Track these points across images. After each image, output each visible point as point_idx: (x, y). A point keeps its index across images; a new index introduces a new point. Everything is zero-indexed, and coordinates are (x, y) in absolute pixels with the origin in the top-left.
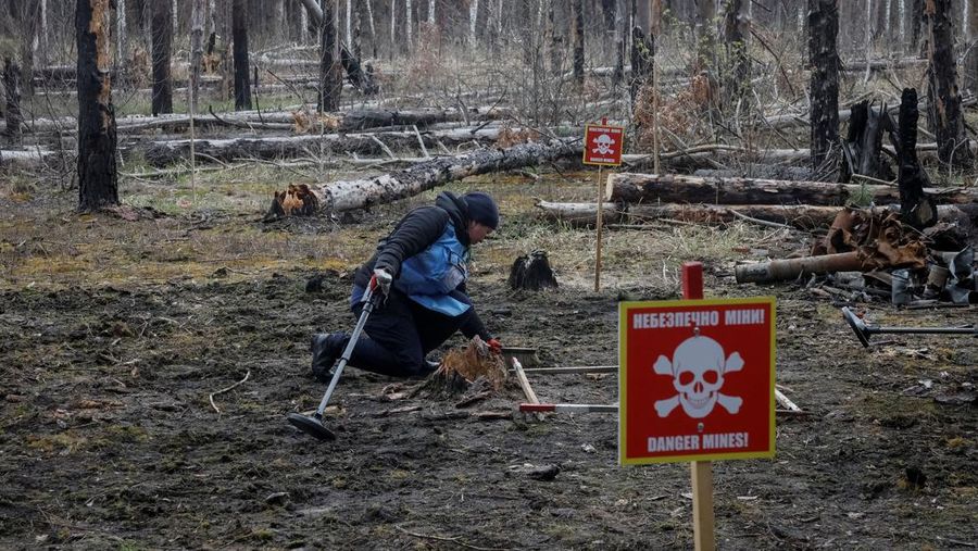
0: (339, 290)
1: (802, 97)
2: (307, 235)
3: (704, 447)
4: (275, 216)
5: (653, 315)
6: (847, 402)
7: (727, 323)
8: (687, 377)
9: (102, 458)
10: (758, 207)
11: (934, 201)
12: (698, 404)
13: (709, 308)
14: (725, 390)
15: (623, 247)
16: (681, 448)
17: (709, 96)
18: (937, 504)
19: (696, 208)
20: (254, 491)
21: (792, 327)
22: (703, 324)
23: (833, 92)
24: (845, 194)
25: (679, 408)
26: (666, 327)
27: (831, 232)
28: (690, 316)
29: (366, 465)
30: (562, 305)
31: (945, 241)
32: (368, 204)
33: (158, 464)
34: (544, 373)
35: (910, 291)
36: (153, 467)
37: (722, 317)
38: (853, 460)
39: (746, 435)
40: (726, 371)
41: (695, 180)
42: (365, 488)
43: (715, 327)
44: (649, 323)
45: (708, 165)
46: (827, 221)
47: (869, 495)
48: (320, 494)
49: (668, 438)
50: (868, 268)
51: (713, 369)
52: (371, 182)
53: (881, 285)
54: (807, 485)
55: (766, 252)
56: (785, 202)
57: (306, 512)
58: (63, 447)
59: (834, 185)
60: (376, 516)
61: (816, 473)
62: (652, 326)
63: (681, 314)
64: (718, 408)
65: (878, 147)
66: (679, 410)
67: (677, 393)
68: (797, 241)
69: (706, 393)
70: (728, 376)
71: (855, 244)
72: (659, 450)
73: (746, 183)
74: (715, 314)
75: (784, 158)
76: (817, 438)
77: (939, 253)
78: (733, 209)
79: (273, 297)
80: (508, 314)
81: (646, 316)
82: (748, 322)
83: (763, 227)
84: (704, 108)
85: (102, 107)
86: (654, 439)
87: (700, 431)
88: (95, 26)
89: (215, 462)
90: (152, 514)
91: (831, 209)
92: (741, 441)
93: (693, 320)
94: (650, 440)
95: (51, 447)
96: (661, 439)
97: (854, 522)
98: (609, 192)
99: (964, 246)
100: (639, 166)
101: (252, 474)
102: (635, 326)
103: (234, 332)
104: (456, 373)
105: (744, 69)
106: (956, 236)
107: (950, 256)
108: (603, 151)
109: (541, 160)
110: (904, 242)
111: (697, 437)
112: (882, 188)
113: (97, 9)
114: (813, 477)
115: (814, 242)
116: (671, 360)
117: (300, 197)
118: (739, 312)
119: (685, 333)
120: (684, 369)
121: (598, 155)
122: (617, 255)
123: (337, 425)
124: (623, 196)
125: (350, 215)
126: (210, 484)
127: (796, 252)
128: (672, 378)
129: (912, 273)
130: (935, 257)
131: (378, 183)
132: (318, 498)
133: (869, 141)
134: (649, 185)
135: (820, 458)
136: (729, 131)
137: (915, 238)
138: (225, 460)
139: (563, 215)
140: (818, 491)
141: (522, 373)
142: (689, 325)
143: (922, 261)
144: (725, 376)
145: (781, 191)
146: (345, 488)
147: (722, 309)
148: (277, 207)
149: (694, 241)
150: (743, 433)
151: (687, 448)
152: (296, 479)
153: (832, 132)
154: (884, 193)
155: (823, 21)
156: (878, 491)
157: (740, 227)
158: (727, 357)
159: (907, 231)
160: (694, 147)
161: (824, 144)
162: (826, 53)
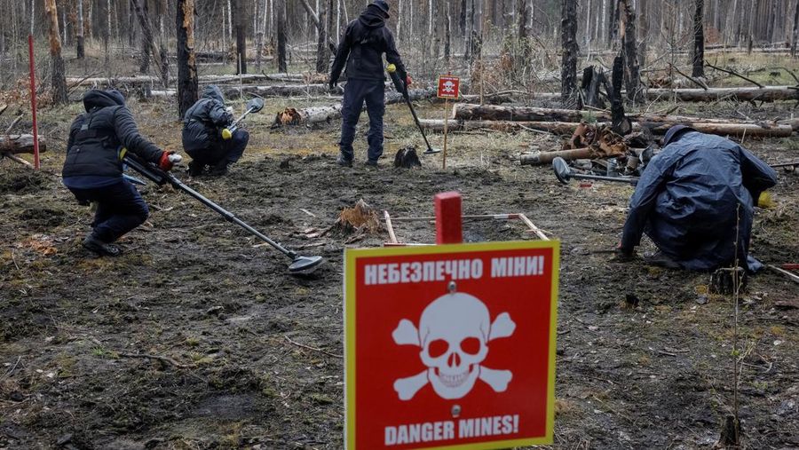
0: (300, 166)
1: (556, 68)
2: (293, 135)
3: (461, 436)
4: (277, 126)
5: (392, 266)
6: (584, 242)
7: (493, 275)
8: (438, 348)
9: (119, 276)
10: (534, 122)
11: (630, 120)
12: (453, 382)
13: (470, 256)
14: (489, 363)
15: (460, 144)
16: (430, 438)
17: (510, 66)
18: (646, 319)
19: (500, 123)
20: (205, 303)
21: (551, 192)
22: (461, 277)
23: (574, 62)
24: (580, 116)
25: (428, 387)
26: (411, 283)
27: (574, 137)
28: (444, 267)
29: (282, 285)
30: (422, 177)
31: (636, 143)
32: (329, 119)
33: (152, 281)
34: (404, 221)
35: (618, 171)
36: (148, 284)
37: (487, 268)
38: (589, 283)
39: (516, 418)
40: (491, 338)
41: (500, 108)
42: (276, 302)
43: (477, 280)
44: (386, 277)
45: (508, 101)
46: (571, 131)
47: (601, 311)
48: (245, 306)
49: (412, 427)
50: (594, 158)
51: (474, 335)
52: (331, 108)
53: (601, 167)
54: (561, 303)
55: (537, 147)
56: (548, 120)
57: (232, 320)
58: (97, 268)
59: (574, 111)
60: (275, 327)
61: (567, 294)
62: (391, 281)
63: (431, 264)
64: (480, 386)
65: (598, 91)
66: (427, 391)
67: (425, 368)
68: (554, 141)
69: (464, 366)
70: (495, 345)
71: (586, 143)
72: (400, 442)
73: (527, 110)
74: (478, 263)
75: (547, 97)
76: (567, 268)
77: (633, 149)
78: (520, 123)
79: (262, 171)
80: (391, 182)
81: (382, 267)
82: (522, 273)
83: (536, 133)
84: (507, 72)
85: (190, 67)
86: (394, 429)
87: (455, 416)
88: (186, 24)
89: (189, 280)
90: (130, 321)
91: (572, 124)
92: (509, 426)
93: (448, 271)
94: (388, 430)
95: (90, 268)
96: (403, 428)
97: (592, 334)
98: (454, 114)
99: (647, 145)
100: (473, 101)
101: (207, 290)
102: (367, 282)
103: (233, 191)
104: (348, 222)
105: (528, 51)
106: (642, 140)
107: (640, 151)
108: (448, 90)
109: (423, 97)
110: (614, 143)
111: (451, 424)
112: (599, 113)
113: (187, 15)
114: (565, 298)
115: (563, 142)
116: (417, 324)
117: (291, 115)
118: (511, 259)
119: (436, 289)
120: (434, 337)
121: (446, 92)
122: (457, 148)
123: (272, 254)
124: (461, 116)
125: (317, 125)
126: (178, 297)
127: (554, 148)
128: (419, 349)
129: (618, 160)
130: (631, 152)
131: (334, 108)
132: (244, 309)
133: (593, 88)
134: (475, 110)
135: (569, 282)
136: (519, 83)
137: (620, 140)
138: (195, 278)
139: (428, 126)
140: (569, 308)
141: (389, 222)
142: (442, 278)
143: (623, 154)
144: (490, 344)
145: (546, 114)
146: (264, 301)
147: (486, 257)
148: (278, 120)
149: (498, 140)
150: (512, 415)
151: (438, 438)
152: (234, 295)
153: (573, 84)
154: (600, 116)
155: (570, 24)
156: (607, 308)
157: (524, 133)
158: (492, 319)
159: (615, 136)
160: (502, 92)
161: (569, 89)
162: (571, 42)
